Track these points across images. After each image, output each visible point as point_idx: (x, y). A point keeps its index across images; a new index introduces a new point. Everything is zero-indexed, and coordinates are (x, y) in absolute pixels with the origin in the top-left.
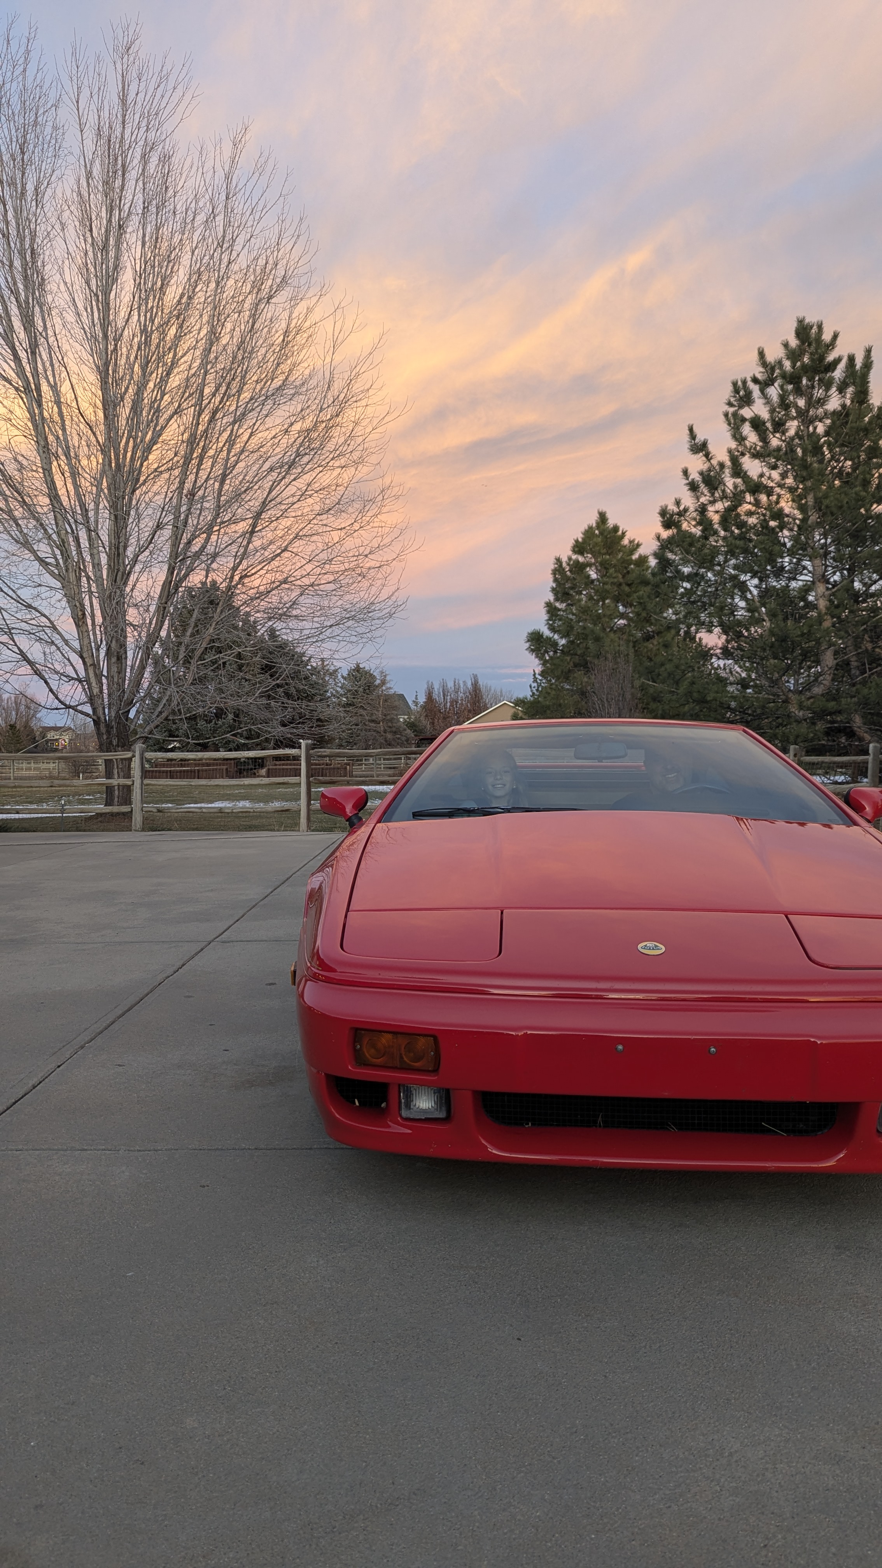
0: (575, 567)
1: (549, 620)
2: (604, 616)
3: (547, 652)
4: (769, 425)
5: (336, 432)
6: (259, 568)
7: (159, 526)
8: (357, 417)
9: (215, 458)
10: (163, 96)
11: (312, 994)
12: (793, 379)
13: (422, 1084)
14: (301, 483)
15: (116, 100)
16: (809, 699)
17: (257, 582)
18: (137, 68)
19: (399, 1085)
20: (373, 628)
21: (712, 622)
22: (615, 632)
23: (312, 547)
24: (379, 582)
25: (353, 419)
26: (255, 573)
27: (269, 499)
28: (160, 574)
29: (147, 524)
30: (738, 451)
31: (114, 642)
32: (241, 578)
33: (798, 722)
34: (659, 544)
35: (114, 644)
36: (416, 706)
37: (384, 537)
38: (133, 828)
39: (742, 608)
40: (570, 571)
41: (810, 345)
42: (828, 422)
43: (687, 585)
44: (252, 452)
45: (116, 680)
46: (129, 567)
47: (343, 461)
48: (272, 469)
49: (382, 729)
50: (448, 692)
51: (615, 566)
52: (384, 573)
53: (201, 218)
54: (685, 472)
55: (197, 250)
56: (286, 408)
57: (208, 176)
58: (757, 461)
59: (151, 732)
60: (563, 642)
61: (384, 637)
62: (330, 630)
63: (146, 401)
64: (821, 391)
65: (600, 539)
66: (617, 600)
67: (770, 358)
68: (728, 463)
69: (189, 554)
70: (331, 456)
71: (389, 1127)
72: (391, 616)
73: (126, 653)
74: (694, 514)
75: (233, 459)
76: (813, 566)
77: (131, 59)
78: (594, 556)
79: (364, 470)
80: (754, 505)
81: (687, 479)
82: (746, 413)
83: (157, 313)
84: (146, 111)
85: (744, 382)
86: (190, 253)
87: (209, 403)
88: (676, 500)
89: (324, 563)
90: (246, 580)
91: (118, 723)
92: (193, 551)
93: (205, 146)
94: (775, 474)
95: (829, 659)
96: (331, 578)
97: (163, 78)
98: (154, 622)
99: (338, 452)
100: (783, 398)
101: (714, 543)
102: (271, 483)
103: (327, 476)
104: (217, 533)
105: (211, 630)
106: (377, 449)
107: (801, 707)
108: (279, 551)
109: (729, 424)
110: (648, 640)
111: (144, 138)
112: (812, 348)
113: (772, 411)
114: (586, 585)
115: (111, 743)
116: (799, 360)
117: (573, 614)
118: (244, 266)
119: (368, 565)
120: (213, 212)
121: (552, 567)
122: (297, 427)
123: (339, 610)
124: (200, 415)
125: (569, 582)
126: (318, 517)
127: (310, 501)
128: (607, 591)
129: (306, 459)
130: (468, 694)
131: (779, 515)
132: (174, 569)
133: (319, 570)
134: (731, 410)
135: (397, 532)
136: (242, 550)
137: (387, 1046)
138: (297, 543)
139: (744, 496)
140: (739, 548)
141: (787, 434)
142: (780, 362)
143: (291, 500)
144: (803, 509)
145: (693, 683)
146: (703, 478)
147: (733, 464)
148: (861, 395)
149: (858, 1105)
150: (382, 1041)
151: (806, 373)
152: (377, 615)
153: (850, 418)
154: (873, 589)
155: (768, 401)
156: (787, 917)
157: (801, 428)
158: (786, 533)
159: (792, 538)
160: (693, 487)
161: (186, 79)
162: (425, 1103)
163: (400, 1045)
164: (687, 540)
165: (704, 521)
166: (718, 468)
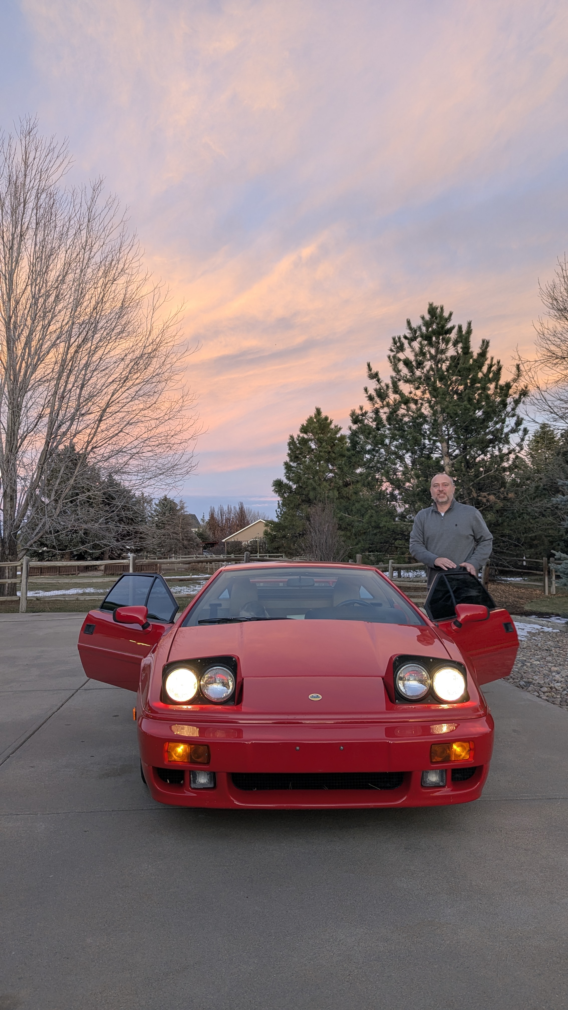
0: (302, 441)
1: (287, 473)
2: (320, 471)
3: (286, 493)
4: (414, 363)
5: (154, 361)
6: (104, 442)
7: (40, 417)
8: (167, 352)
9: (77, 375)
10: (50, 161)
11: (146, 725)
12: (427, 337)
13: (202, 770)
14: (132, 391)
15: (21, 162)
17: (102, 451)
18: (34, 143)
19: (190, 771)
20: (177, 480)
21: (382, 480)
22: (327, 481)
23: (139, 429)
24: (181, 452)
25: (164, 353)
26: (102, 445)
27: (111, 401)
28: (40, 446)
29: (34, 414)
30: (397, 378)
32: (93, 448)
34: (351, 432)
35: (8, 490)
36: (203, 522)
37: (184, 425)
38: (20, 610)
39: (400, 471)
40: (299, 443)
41: (436, 318)
42: (448, 363)
43: (368, 456)
44: (101, 371)
45: (9, 512)
46: (20, 440)
48: (113, 382)
49: (181, 538)
50: (224, 513)
51: (326, 441)
52: (183, 447)
53: (72, 232)
54: (366, 390)
55: (69, 250)
57: (77, 207)
58: (408, 384)
59: (31, 546)
60: (295, 486)
62: (149, 481)
64: (443, 345)
65: (317, 425)
66: (328, 461)
67: (414, 325)
68: (391, 385)
69: (59, 433)
71: (185, 793)
72: (188, 473)
73: (16, 495)
74: (371, 415)
75: (89, 375)
76: (442, 447)
77: (31, 138)
78: (313, 435)
80: (406, 410)
81: (367, 394)
82: (401, 356)
83: (42, 286)
84: (39, 169)
85: (399, 338)
86: (65, 252)
88: (360, 406)
90: (95, 450)
91: (10, 540)
92: (62, 431)
93: (76, 191)
94: (419, 392)
96: (150, 449)
97: (51, 150)
98: (35, 476)
100: (421, 349)
101: (383, 432)
102: (113, 390)
104: (77, 420)
105: (72, 481)
106: (179, 371)
108: (117, 432)
109: (391, 362)
110: (347, 486)
111: (37, 185)
112: (438, 319)
113: (416, 355)
114: (309, 452)
115: (4, 553)
116: (431, 327)
117: (301, 470)
118: (99, 261)
119: (173, 442)
120: (79, 228)
121: (288, 441)
122: (129, 357)
123: (154, 468)
124: (69, 348)
125: (298, 450)
126: (143, 412)
128: (322, 457)
130: (237, 515)
131: (422, 416)
132: (49, 443)
133: (142, 444)
134: (392, 354)
136: (93, 431)
137: (185, 751)
138: (128, 427)
139: (401, 405)
140: (399, 436)
141: (425, 369)
142: (420, 328)
143: (125, 401)
144: (435, 413)
145: (372, 516)
146: (377, 393)
147: (394, 386)
148: (466, 350)
149: (410, 773)
150: (181, 749)
151: (435, 334)
152: (179, 472)
153: (461, 362)
154: (478, 459)
155: (413, 350)
156: (383, 679)
157: (433, 366)
158: (426, 426)
159: (429, 429)
160: (371, 398)
161: (65, 152)
162: (203, 780)
163: (190, 750)
164: (368, 431)
165: (377, 419)
166: (385, 388)
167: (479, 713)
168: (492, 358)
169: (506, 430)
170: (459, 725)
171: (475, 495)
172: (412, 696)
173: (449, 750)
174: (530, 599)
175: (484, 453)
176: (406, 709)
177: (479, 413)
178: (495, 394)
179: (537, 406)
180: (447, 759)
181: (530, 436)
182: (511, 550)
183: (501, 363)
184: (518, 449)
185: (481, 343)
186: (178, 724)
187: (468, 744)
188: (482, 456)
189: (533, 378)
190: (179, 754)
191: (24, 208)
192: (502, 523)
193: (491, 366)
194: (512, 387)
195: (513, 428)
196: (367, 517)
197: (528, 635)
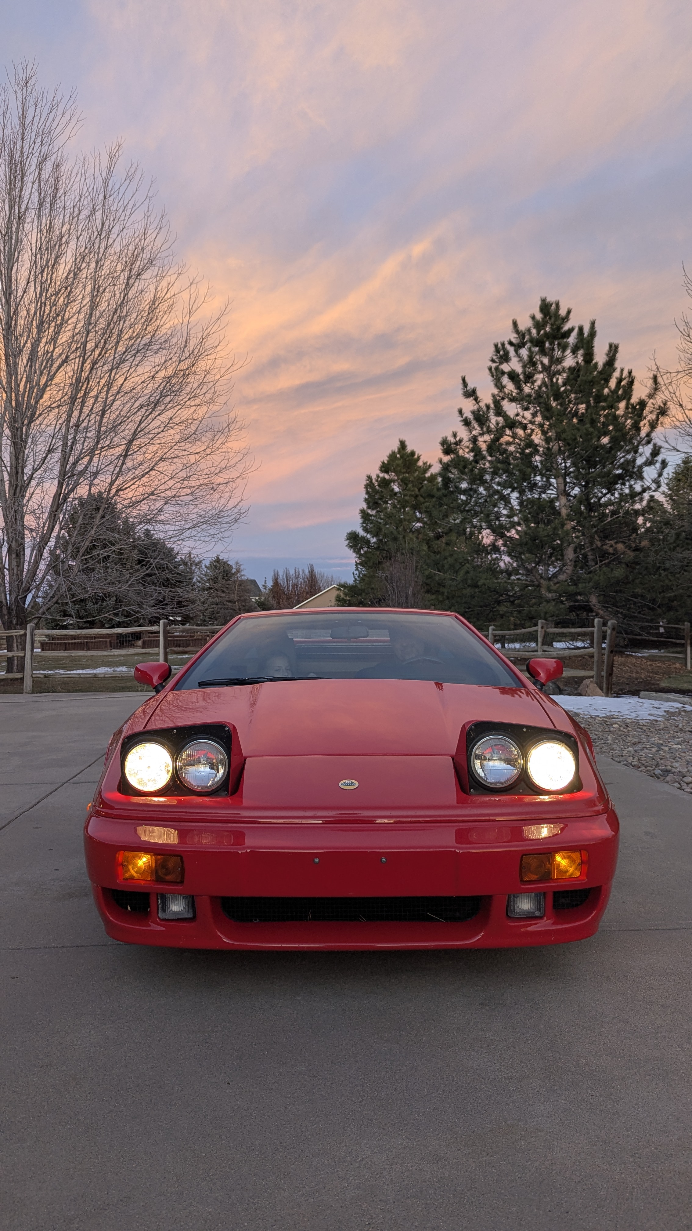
0: (382, 483)
1: (363, 523)
2: (405, 520)
3: (362, 548)
4: (521, 377)
5: (191, 379)
6: (132, 482)
7: (51, 450)
8: (208, 367)
9: (96, 397)
10: (54, 120)
11: (95, 828)
12: (538, 343)
13: (174, 893)
14: (164, 418)
15: (17, 122)
16: (555, 584)
17: (129, 494)
18: (33, 96)
19: (157, 894)
20: (222, 530)
21: (481, 526)
22: (413, 532)
23: (173, 467)
24: (228, 495)
25: (204, 369)
26: (129, 487)
27: (139, 430)
28: (51, 487)
29: (41, 448)
30: (500, 397)
31: (14, 542)
32: (118, 491)
33: (548, 601)
34: (442, 466)
35: (14, 544)
36: (265, 589)
37: (231, 459)
38: (25, 690)
39: (504, 515)
40: (379, 485)
41: (550, 318)
42: (565, 375)
43: (463, 497)
44: (126, 393)
45: (15, 572)
46: (26, 482)
47: (197, 401)
48: (142, 406)
49: (237, 607)
50: (290, 578)
51: (412, 482)
52: (231, 488)
53: (85, 213)
54: (460, 412)
55: (81, 237)
56: (152, 359)
57: (89, 181)
58: (514, 404)
59: (43, 613)
60: (374, 540)
61: (231, 538)
62: (188, 532)
63: (40, 353)
64: (559, 352)
65: (400, 462)
66: (415, 507)
67: (522, 327)
68: (492, 406)
69: (75, 472)
70: (188, 397)
71: (150, 926)
72: (236, 521)
73: (24, 550)
74: (467, 444)
75: (111, 398)
76: (557, 484)
77: (29, 90)
78: (397, 475)
79: (214, 408)
80: (512, 437)
81: (462, 417)
82: (505, 367)
84: (40, 131)
85: (503, 345)
86: (76, 240)
87: (91, 355)
88: (453, 433)
89: (183, 480)
90: (121, 493)
91: (18, 606)
92: (79, 469)
93: (87, 158)
94: (528, 414)
95: (570, 554)
96: (189, 491)
97: (54, 106)
98: (47, 526)
99: (193, 394)
100: (531, 357)
101: (482, 466)
102: (140, 417)
103: (186, 412)
104: (98, 456)
105: (93, 532)
106: (224, 392)
107: (549, 590)
108: (148, 470)
109: (493, 376)
110: (438, 539)
111: (39, 151)
112: (553, 319)
113: (524, 367)
114: (391, 496)
115: (11, 622)
116: (543, 329)
117: (381, 519)
118: (118, 250)
119: (218, 482)
120: (94, 208)
121: (365, 483)
122: (162, 374)
123: (195, 516)
124: (83, 363)
125: (378, 494)
126: (179, 444)
127: (172, 432)
128: (407, 502)
129: (168, 399)
130: (306, 579)
131: (530, 444)
132: (62, 484)
133: (179, 485)
134: (494, 365)
135: (240, 456)
136: (117, 469)
137: (147, 865)
138: (162, 464)
139: (505, 431)
140: (503, 470)
141: (536, 384)
142: (529, 331)
143: (156, 431)
144: (548, 440)
145: (467, 572)
146: (474, 416)
147: (495, 406)
148: (589, 356)
149: (490, 897)
150: (143, 861)
151: (548, 339)
152: (225, 520)
153: (581, 373)
154: (603, 500)
155: (521, 359)
156: (453, 759)
157: (546, 379)
158: (538, 458)
159: (541, 462)
160: (467, 423)
161: (73, 107)
162: (177, 907)
163: (156, 863)
164: (462, 463)
165: (476, 449)
166: (485, 408)
167: (596, 808)
168: (622, 370)
169: (640, 461)
170: (567, 825)
171: (599, 544)
172: (495, 784)
173: (550, 863)
174: (668, 673)
175: (611, 491)
176: (486, 803)
177: (605, 440)
178: (625, 416)
179: (679, 430)
180: (546, 876)
181: (669, 471)
182: (644, 615)
183: (633, 374)
184: (653, 486)
185: (607, 348)
186: (146, 825)
187: (578, 854)
188: (608, 496)
189: (674, 393)
190: (139, 868)
191: (22, 183)
192: (633, 580)
193: (620, 380)
194: (648, 405)
195: (647, 459)
196: (462, 573)
197: (665, 714)
